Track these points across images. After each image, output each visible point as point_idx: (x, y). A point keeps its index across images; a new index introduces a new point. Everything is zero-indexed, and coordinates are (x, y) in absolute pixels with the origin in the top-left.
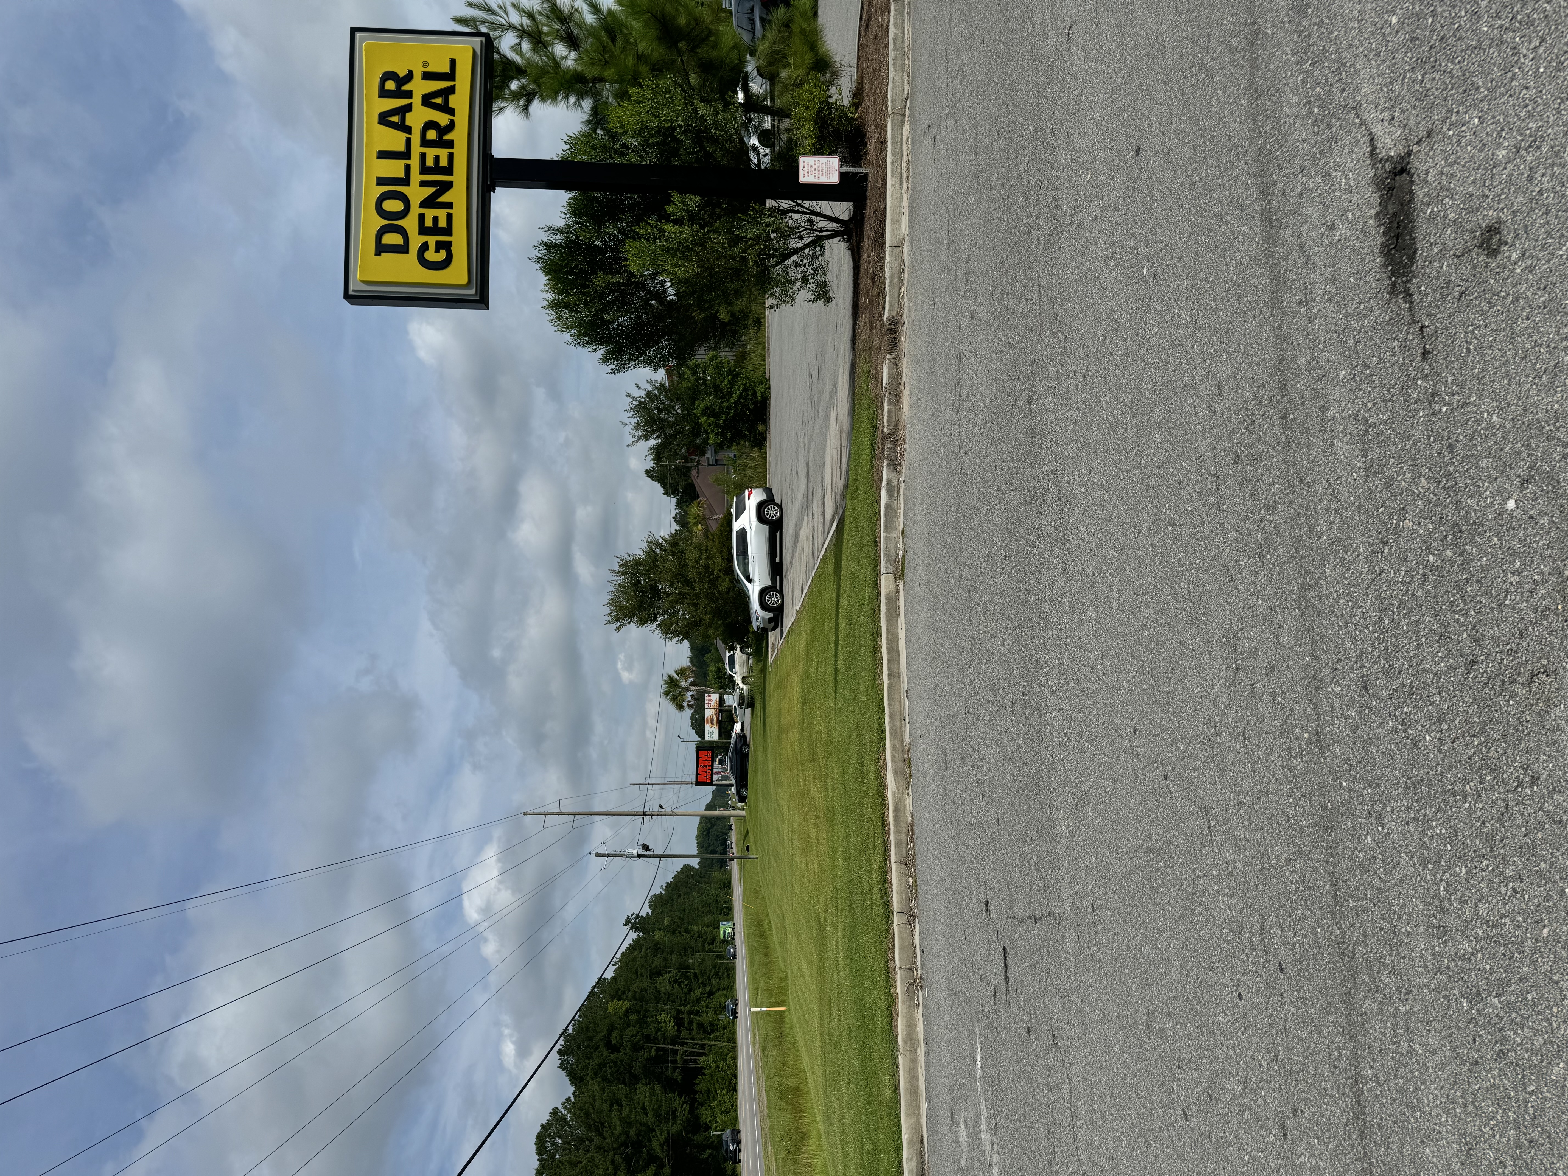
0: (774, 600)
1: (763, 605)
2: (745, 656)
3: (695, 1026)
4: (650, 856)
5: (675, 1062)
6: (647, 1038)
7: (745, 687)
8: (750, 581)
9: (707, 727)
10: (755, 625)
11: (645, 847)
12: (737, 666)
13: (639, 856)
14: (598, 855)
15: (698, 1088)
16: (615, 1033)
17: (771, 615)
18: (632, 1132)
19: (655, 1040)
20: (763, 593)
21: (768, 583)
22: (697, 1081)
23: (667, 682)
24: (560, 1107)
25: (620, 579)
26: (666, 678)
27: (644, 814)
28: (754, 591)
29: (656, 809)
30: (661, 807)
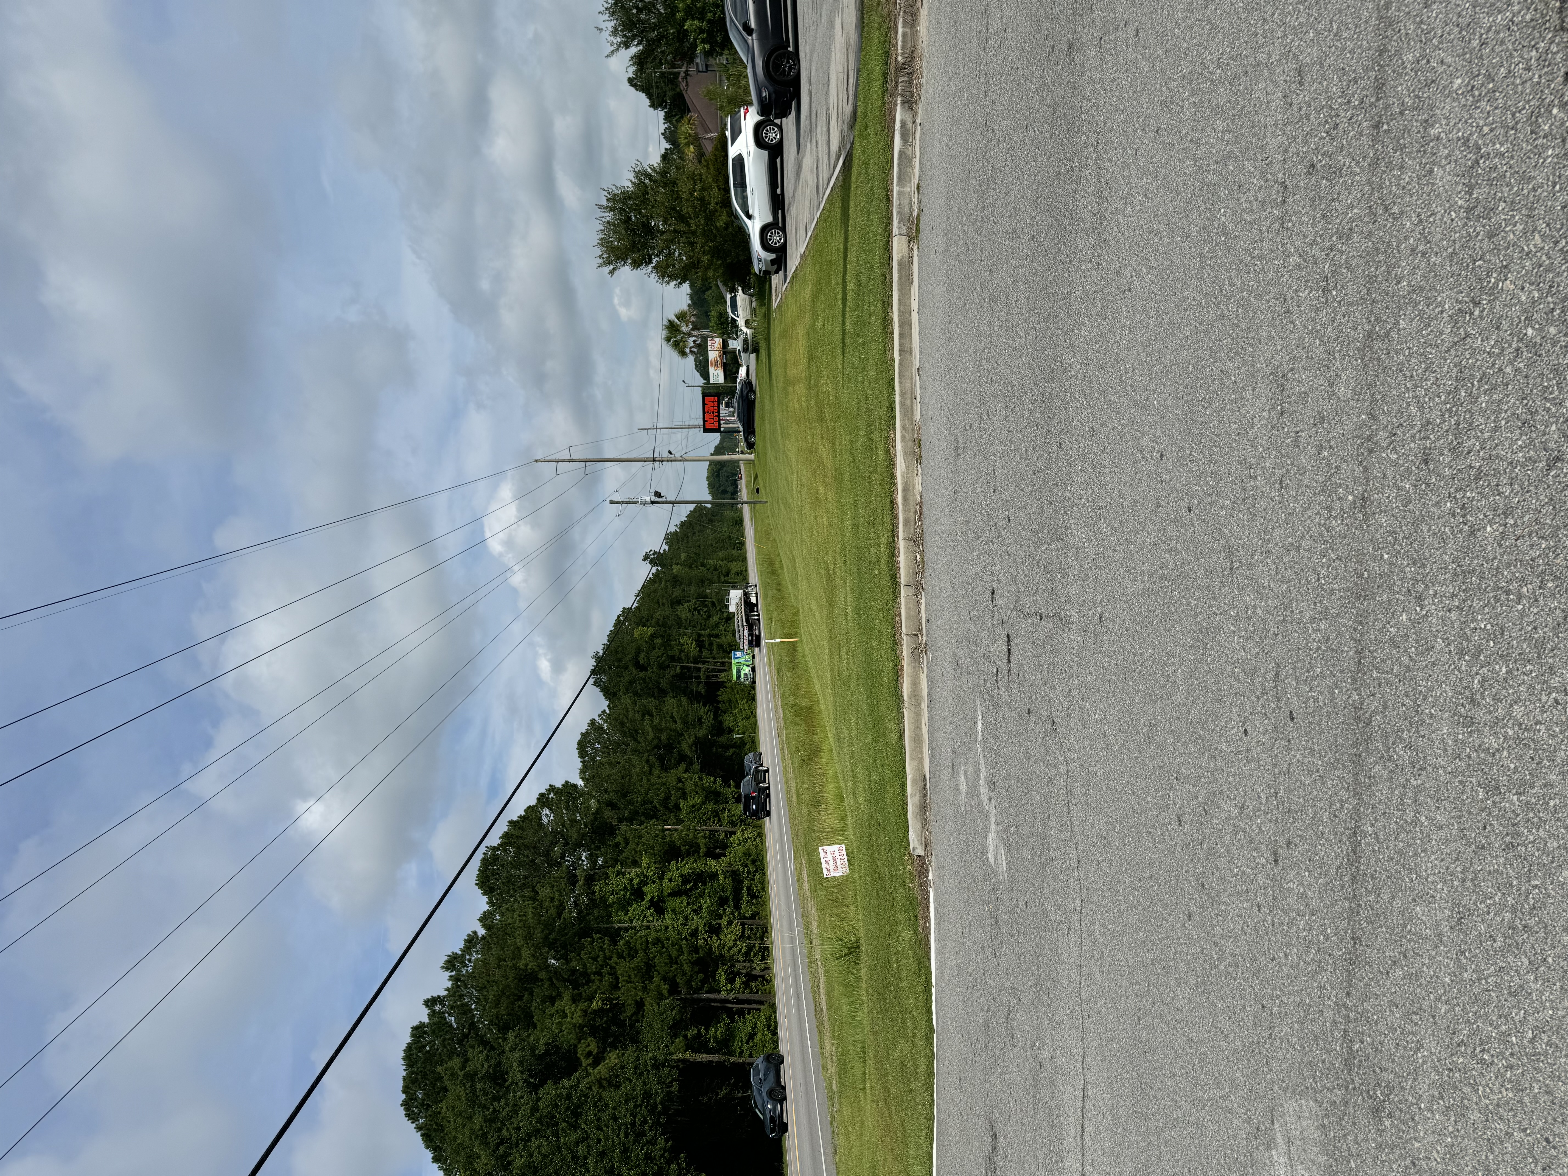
0: (776, 239)
1: (765, 246)
2: (747, 297)
3: (715, 647)
4: (663, 503)
5: (698, 677)
6: (672, 658)
7: (749, 331)
8: (749, 217)
9: (712, 370)
10: (756, 267)
11: (658, 494)
12: (740, 311)
13: (653, 502)
14: (612, 502)
15: (720, 698)
16: (642, 655)
17: (773, 256)
18: (664, 737)
19: (679, 660)
20: (764, 230)
21: (770, 219)
22: (719, 693)
23: (668, 328)
24: (597, 718)
25: (609, 216)
26: (666, 323)
27: (654, 460)
28: (754, 228)
30: (670, 453)
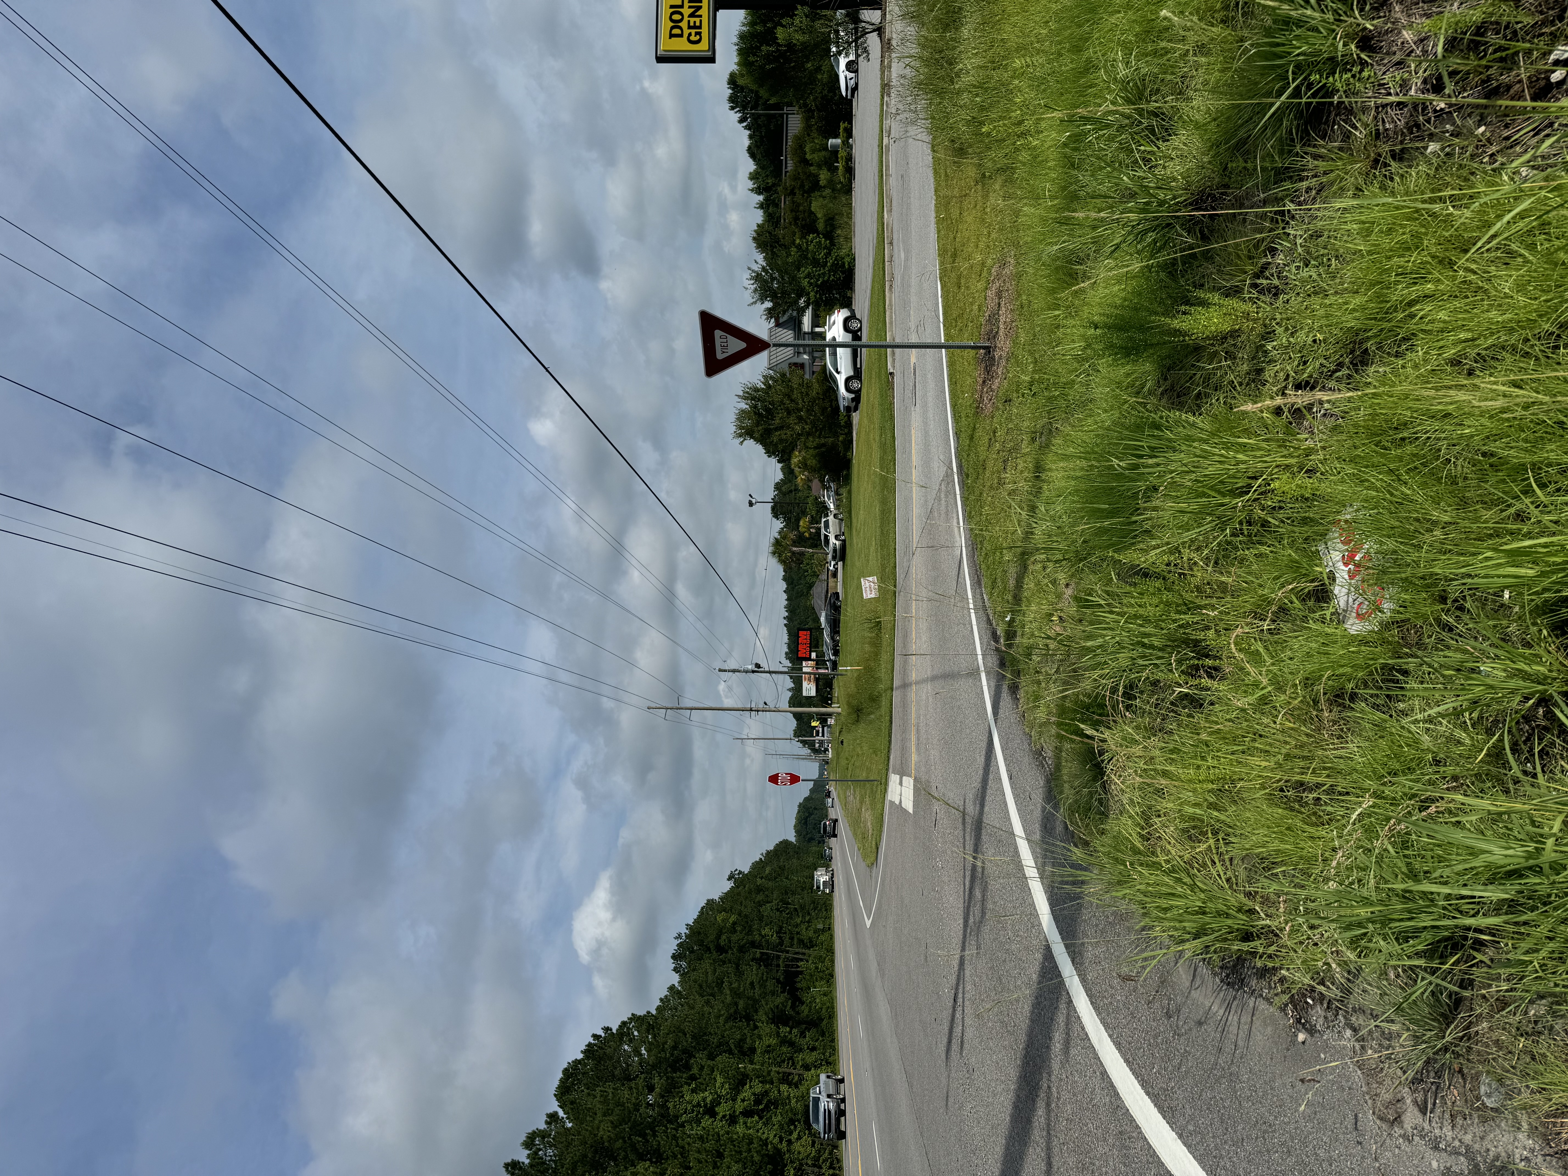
0: (855, 385)
1: (848, 389)
4: (761, 672)
5: (778, 966)
6: (753, 944)
8: (838, 373)
11: (758, 666)
13: (753, 672)
14: (720, 670)
17: (853, 396)
19: (760, 946)
20: (848, 380)
21: (852, 373)
22: (798, 979)
25: (744, 406)
27: (751, 710)
28: (841, 379)
29: (761, 706)
30: (765, 703)
